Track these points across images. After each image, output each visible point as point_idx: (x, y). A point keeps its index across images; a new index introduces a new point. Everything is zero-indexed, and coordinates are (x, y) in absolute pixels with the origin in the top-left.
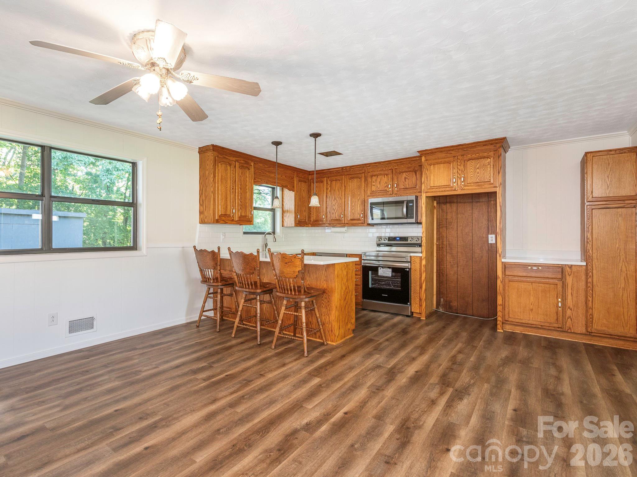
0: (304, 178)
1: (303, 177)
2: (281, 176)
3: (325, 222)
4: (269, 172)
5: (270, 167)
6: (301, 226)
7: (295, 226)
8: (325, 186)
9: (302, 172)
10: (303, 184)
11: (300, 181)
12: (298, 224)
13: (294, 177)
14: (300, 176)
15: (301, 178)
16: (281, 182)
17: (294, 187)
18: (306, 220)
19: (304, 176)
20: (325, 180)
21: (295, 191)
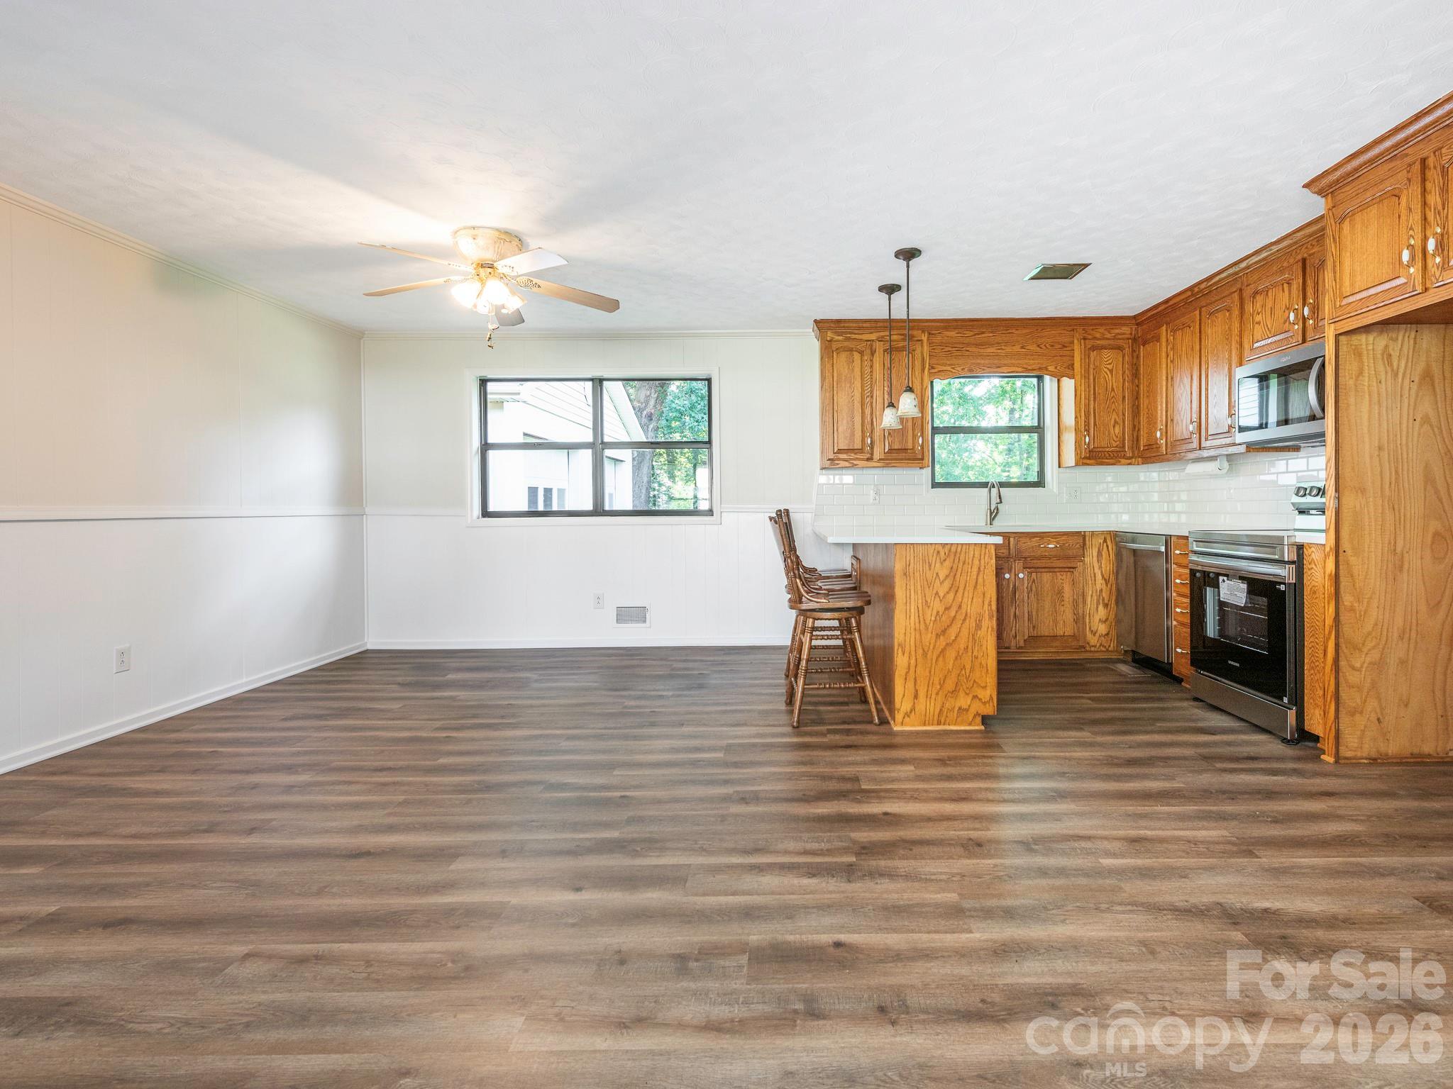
0: (1115, 338)
1: (1108, 336)
2: (1022, 348)
3: (1164, 448)
4: (977, 345)
5: (983, 333)
6: (1102, 464)
7: (1077, 465)
8: (1164, 349)
9: (1101, 325)
10: (1106, 354)
11: (1093, 348)
12: (1089, 458)
13: (1072, 342)
14: (1098, 335)
15: (1104, 339)
16: (1020, 362)
17: (1071, 367)
18: (1124, 447)
19: (1117, 331)
20: (1164, 333)
21: (1078, 377)
